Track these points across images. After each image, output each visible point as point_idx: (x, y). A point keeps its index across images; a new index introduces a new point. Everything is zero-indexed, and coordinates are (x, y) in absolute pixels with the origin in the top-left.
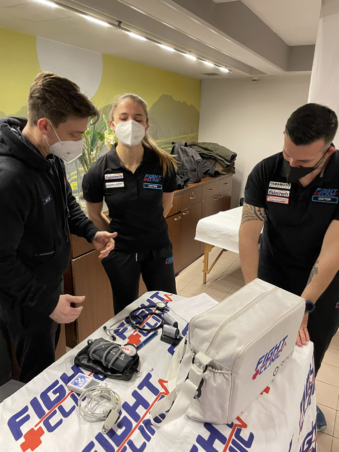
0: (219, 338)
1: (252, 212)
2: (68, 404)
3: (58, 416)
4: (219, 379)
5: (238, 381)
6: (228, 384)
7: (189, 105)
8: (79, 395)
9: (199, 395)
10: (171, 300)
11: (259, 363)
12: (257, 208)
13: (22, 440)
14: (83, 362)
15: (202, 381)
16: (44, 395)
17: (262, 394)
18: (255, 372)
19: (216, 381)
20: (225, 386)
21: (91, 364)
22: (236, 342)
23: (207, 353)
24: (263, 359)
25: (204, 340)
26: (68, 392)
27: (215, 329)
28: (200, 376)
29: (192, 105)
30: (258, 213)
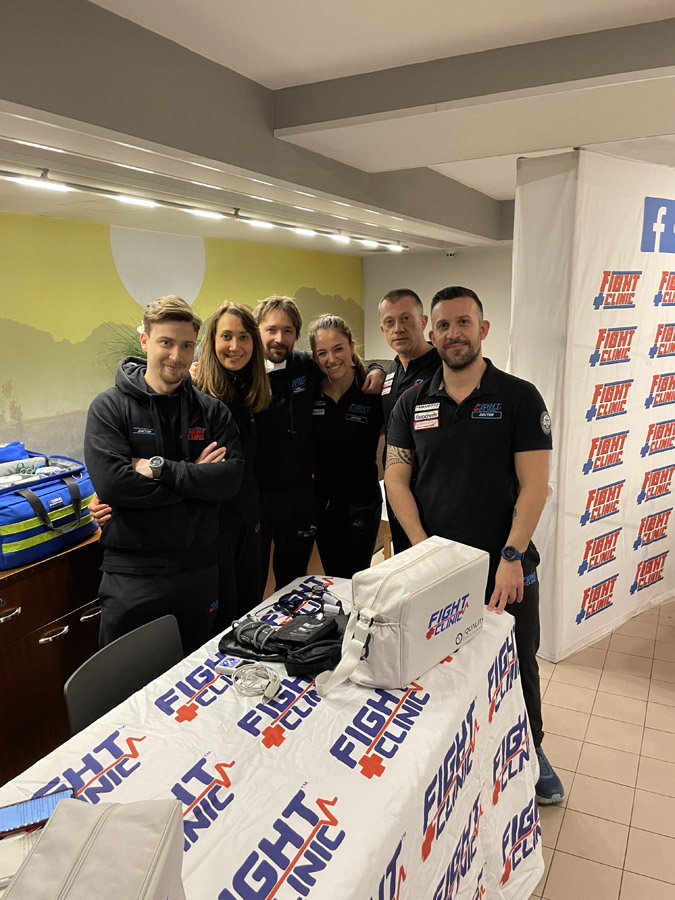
0: (384, 590)
1: (396, 453)
2: (219, 684)
3: (210, 694)
4: (387, 632)
5: (407, 635)
6: (397, 637)
7: (345, 299)
8: (230, 677)
9: (366, 655)
10: (332, 584)
11: (432, 620)
12: (400, 449)
13: (175, 715)
14: (229, 646)
15: (369, 637)
16: (190, 679)
17: (442, 662)
18: (428, 630)
19: (383, 635)
20: (394, 641)
21: (239, 647)
22: (402, 590)
23: (372, 607)
24: (438, 616)
25: (369, 595)
26: (216, 675)
27: (380, 582)
28: (365, 631)
29: (349, 299)
30: (403, 455)
